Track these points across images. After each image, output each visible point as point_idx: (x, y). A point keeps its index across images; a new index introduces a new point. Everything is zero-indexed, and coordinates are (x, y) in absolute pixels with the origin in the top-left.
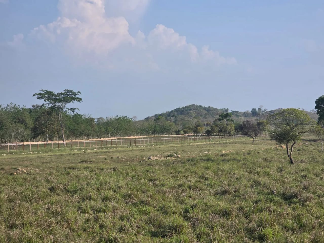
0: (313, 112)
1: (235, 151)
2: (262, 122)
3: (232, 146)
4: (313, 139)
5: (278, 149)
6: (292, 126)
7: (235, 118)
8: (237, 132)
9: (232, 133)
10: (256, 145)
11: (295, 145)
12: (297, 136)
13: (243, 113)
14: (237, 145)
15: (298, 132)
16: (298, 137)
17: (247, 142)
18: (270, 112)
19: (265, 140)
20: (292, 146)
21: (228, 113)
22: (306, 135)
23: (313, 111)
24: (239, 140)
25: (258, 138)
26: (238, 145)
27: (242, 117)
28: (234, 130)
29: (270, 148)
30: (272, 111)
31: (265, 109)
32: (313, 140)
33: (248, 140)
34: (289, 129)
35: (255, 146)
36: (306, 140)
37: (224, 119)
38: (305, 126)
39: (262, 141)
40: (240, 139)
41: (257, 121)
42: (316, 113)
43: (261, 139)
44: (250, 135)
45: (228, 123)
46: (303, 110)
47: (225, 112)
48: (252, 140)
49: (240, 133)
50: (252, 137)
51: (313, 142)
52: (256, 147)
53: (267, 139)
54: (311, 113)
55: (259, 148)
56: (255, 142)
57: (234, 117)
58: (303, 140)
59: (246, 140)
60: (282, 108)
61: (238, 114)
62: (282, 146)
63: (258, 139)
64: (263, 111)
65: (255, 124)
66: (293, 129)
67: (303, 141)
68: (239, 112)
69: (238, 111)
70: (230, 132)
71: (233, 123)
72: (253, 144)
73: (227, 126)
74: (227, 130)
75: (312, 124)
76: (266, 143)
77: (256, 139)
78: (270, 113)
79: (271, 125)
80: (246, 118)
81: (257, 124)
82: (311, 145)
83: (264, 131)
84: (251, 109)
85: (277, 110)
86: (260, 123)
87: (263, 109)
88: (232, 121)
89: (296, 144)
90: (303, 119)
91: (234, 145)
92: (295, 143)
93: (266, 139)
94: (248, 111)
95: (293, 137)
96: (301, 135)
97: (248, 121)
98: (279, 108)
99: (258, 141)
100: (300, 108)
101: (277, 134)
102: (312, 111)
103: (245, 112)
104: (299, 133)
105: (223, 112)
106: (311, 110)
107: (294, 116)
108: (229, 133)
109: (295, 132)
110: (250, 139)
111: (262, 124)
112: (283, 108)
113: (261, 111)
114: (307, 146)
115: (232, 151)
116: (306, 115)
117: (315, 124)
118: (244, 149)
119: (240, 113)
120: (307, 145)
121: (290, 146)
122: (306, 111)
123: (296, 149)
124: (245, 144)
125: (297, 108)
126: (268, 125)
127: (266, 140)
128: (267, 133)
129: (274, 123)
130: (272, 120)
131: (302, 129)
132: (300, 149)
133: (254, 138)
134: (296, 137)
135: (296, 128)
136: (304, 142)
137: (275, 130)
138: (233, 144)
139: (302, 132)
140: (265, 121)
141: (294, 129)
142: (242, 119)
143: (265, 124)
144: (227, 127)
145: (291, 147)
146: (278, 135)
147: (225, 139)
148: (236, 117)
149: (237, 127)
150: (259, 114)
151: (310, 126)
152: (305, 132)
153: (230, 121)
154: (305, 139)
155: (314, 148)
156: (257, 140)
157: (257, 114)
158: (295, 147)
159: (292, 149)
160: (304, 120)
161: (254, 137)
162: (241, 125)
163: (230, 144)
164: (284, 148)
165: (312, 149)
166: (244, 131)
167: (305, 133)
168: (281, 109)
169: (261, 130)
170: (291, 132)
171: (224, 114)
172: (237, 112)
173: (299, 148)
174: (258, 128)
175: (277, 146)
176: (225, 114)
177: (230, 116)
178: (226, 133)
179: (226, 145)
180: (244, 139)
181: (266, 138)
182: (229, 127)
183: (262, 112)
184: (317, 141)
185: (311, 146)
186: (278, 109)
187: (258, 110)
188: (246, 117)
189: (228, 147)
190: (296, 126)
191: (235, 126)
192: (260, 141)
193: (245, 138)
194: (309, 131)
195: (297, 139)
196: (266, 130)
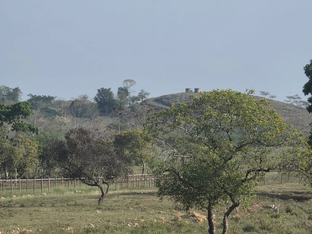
0: (295, 104)
1: (38, 230)
2: (130, 134)
3: (30, 214)
4: (295, 193)
5: (180, 226)
6: (227, 151)
7: (41, 120)
8: (47, 168)
9: (30, 170)
10: (109, 209)
11: (238, 212)
12: (243, 181)
13: (68, 102)
14: (45, 209)
15: (246, 169)
16: (246, 186)
17: (79, 202)
18: (157, 100)
19: (140, 194)
20: (227, 214)
21: (20, 103)
22: (272, 178)
23: (296, 102)
24: (52, 195)
25: (118, 186)
26: (49, 209)
27: (65, 118)
28: (37, 161)
29: (155, 221)
30: (165, 97)
31: (142, 91)
32: (294, 195)
33: (84, 194)
34: (218, 158)
35: (108, 213)
36: (273, 196)
37: (5, 124)
38: (268, 149)
39: (132, 196)
40: (57, 191)
41: (113, 132)
42: (304, 107)
43: (127, 191)
44: (90, 179)
45: (16, 136)
46: (264, 96)
47: (9, 99)
48: (98, 193)
49: (57, 170)
50: (96, 184)
51: (295, 203)
52: (110, 219)
53: (147, 191)
54: (291, 105)
55: (120, 223)
56: (107, 202)
57: (38, 117)
58: (263, 195)
59: (76, 195)
60: (196, 90)
61: (53, 105)
62: (194, 216)
63: (116, 192)
64: (134, 99)
65: (106, 142)
66: (230, 159)
67: (264, 200)
68: (56, 99)
69: (52, 98)
70: (25, 166)
71: (34, 135)
72: (99, 209)
73: (15, 145)
74: (12, 160)
75: (291, 145)
76: (141, 205)
77: (110, 192)
78: (156, 104)
79: (159, 145)
80: (78, 119)
81: (114, 143)
82: (288, 211)
83: (137, 164)
84: (97, 92)
85: (182, 94)
86: (125, 137)
87: (134, 92)
88: (33, 130)
89: (237, 208)
90: (262, 126)
91: (35, 211)
92: (236, 205)
93: (142, 191)
94: (85, 98)
95: (228, 184)
96: (254, 178)
97: (82, 132)
98: (187, 90)
99: (116, 199)
100: (252, 92)
101: (178, 174)
102: (292, 100)
103: (76, 101)
104: (249, 172)
105: (3, 100)
106: (289, 98)
107: (235, 117)
108: (21, 169)
109: (237, 169)
110: (90, 190)
111: (129, 140)
112: (201, 90)
113: (127, 97)
114: (276, 217)
115: (28, 231)
116: (272, 113)
117: (299, 143)
118: (68, 225)
119: (60, 103)
120: (276, 211)
121: (221, 214)
122: (274, 99)
123: (240, 226)
124: (71, 208)
125: (243, 92)
126: (149, 145)
127: (144, 194)
128: (145, 171)
129: (170, 138)
130: (161, 130)
131: (258, 161)
132: (253, 224)
133: (104, 186)
134: (238, 186)
135: (239, 156)
136: (267, 202)
137: (173, 160)
138: (32, 205)
139: (259, 170)
140: (139, 130)
141: (233, 160)
142: (65, 124)
143: (141, 141)
144: (12, 151)
145: (224, 219)
146: (181, 180)
147: (8, 189)
148: (45, 117)
149: (45, 150)
150: (121, 108)
151: (286, 148)
152: (268, 171)
153: (23, 131)
154: (269, 191)
155: (297, 221)
156: (113, 195)
157: (114, 109)
158: (237, 220)
159: (227, 225)
160: (265, 130)
161: (104, 183)
162: (61, 144)
163: (22, 206)
164: (201, 220)
165: (291, 224)
166: (70, 164)
167: (267, 173)
168: (194, 91)
169: (128, 161)
170: (222, 168)
171: (5, 105)
172: (50, 99)
173: (249, 222)
174: (117, 153)
175: (180, 214)
176: (8, 108)
177: (26, 115)
178: (9, 171)
179: (9, 211)
180: (71, 191)
181: (143, 187)
182: (20, 151)
183: (133, 101)
184: (307, 199)
185: (288, 215)
186: (185, 91)
187: (119, 93)
188: (77, 116)
189: (17, 216)
190: (239, 148)
191: (39, 148)
192: (122, 196)
193: (73, 188)
194: (279, 165)
195: (242, 194)
196: (144, 161)
